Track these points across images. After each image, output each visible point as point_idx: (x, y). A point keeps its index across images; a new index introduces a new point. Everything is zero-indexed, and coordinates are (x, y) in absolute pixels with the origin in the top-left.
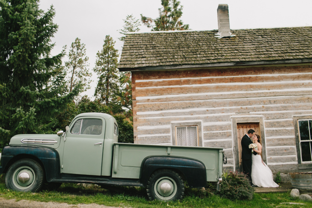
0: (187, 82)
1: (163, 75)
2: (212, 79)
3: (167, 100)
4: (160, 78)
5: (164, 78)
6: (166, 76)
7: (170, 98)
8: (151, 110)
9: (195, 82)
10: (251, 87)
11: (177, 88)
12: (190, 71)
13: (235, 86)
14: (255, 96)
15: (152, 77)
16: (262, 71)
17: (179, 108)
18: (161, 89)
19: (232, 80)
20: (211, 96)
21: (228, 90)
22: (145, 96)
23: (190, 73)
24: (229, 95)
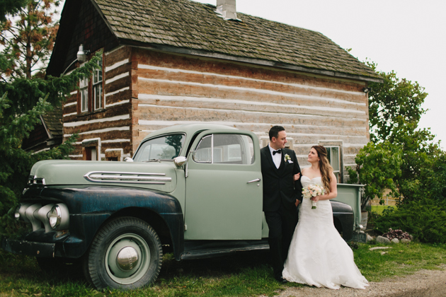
0: (212, 80)
1: (180, 64)
2: (242, 81)
3: (184, 103)
4: (175, 66)
5: (181, 68)
6: (184, 65)
7: (189, 101)
8: (161, 118)
9: (221, 81)
10: (283, 98)
11: (198, 87)
12: (216, 63)
13: (266, 94)
14: (286, 111)
15: (165, 64)
16: (294, 79)
17: (200, 119)
18: (176, 86)
19: (264, 86)
20: (240, 105)
21: (259, 100)
22: (153, 93)
23: (216, 67)
24: (259, 106)
